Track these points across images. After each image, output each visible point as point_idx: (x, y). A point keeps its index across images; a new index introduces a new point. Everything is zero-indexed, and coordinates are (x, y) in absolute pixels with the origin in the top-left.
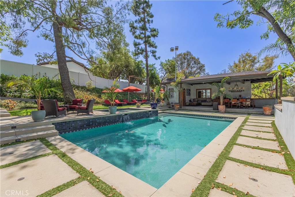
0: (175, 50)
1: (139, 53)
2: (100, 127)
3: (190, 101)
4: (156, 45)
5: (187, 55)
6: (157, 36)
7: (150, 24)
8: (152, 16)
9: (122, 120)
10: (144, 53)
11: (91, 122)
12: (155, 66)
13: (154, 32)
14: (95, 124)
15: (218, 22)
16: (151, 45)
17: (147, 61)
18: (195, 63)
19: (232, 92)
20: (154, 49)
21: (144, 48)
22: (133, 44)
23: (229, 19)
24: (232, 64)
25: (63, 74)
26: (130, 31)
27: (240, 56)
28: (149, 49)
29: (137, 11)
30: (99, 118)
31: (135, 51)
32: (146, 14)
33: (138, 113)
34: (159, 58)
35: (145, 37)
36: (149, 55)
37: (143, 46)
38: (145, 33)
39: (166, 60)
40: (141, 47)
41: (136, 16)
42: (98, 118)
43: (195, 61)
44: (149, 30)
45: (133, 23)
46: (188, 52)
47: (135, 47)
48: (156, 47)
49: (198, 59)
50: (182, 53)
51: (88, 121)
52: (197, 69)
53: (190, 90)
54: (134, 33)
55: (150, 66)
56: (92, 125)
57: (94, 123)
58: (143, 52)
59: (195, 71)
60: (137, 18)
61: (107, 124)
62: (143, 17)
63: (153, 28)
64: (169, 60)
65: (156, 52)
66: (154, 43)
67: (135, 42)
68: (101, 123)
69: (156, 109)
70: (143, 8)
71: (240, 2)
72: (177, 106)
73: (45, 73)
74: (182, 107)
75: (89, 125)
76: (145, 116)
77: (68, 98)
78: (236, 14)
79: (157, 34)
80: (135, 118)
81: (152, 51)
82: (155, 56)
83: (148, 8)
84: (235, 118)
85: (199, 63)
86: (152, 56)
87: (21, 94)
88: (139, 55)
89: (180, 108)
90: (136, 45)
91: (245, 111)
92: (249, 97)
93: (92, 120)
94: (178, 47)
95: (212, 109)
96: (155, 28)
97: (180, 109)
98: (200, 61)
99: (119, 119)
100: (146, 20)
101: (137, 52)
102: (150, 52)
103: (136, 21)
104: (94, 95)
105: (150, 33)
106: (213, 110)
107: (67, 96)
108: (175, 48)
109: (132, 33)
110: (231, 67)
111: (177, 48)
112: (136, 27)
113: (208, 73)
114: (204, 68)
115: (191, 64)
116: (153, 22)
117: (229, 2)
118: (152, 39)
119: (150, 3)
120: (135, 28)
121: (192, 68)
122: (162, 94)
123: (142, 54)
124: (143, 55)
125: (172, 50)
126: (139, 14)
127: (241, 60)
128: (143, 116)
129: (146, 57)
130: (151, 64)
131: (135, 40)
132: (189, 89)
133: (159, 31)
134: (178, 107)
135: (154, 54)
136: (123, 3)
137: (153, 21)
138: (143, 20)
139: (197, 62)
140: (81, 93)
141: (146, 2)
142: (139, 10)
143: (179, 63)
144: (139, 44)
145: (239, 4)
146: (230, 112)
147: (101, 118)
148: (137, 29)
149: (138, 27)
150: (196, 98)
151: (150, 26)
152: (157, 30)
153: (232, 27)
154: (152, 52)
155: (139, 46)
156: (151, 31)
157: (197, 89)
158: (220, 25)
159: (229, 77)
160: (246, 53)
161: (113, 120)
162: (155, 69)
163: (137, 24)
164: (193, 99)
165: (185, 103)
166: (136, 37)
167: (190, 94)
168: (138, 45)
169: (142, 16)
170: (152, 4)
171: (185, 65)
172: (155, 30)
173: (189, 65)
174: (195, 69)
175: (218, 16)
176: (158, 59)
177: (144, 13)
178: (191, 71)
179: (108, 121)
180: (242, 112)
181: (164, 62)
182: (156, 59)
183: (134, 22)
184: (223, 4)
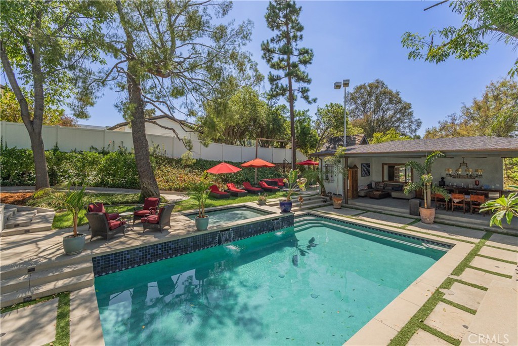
0: (342, 85)
1: (278, 94)
2: (176, 256)
3: (370, 186)
4: (309, 78)
5: (377, 87)
6: (311, 62)
7: (298, 42)
8: (301, 29)
9: (219, 240)
10: (287, 94)
11: (160, 249)
12: (308, 113)
13: (306, 55)
14: (168, 252)
15: (411, 50)
16: (300, 79)
17: (292, 106)
18: (391, 102)
19: (454, 177)
20: (305, 85)
21: (287, 85)
22: (269, 78)
23: (432, 42)
24: (470, 104)
25: (140, 150)
26: (263, 58)
27: (487, 87)
28: (296, 85)
29: (275, 22)
30: (175, 241)
31: (272, 91)
32: (290, 25)
33: (252, 224)
34: (315, 100)
35: (289, 65)
36: (296, 96)
37: (284, 82)
38: (289, 58)
39: (326, 105)
40: (282, 84)
41: (273, 30)
42: (173, 241)
43: (390, 99)
44: (296, 53)
45: (268, 43)
46: (378, 83)
47: (271, 84)
48: (309, 82)
49: (398, 93)
50: (366, 84)
51: (154, 248)
52: (394, 114)
53: (368, 165)
54: (269, 61)
55: (299, 114)
56: (162, 253)
57: (165, 250)
58: (285, 92)
59: (392, 117)
60: (276, 32)
61: (189, 249)
62: (286, 30)
63: (304, 49)
64: (331, 104)
65: (308, 90)
66: (306, 74)
67: (271, 75)
68: (178, 250)
69: (289, 212)
70: (285, 16)
71: (457, 7)
72: (338, 201)
73: (122, 142)
74: (349, 202)
75: (157, 255)
76: (265, 229)
77: (146, 188)
78: (446, 33)
79: (311, 59)
80: (245, 233)
81: (302, 88)
82: (306, 98)
83: (293, 15)
84: (450, 246)
85: (401, 102)
86: (301, 97)
87: (83, 180)
88: (278, 98)
89: (346, 203)
90: (272, 79)
91: (482, 224)
92: (498, 185)
93: (162, 246)
94: (349, 80)
95: (408, 211)
96: (307, 48)
97: (344, 205)
98: (400, 98)
99: (213, 238)
100: (292, 35)
101: (275, 93)
102: (297, 91)
103: (272, 40)
104: (197, 174)
105: (298, 57)
106: (411, 214)
107: (144, 185)
108: (342, 83)
109: (265, 60)
110: (468, 109)
111: (347, 82)
112: (273, 50)
113: (419, 119)
114: (410, 110)
115: (383, 104)
116: (304, 39)
117: (437, 4)
118: (302, 67)
119: (297, 7)
120: (272, 52)
121: (384, 112)
122: (301, 183)
123: (283, 95)
124: (285, 97)
125: (337, 86)
126: (278, 27)
127: (490, 95)
128: (262, 229)
129: (292, 99)
130: (302, 110)
131: (271, 72)
132: (366, 164)
133: (314, 53)
134: (340, 203)
135: (306, 94)
136: (233, 27)
137: (303, 36)
138: (286, 35)
139: (394, 98)
140: (173, 172)
141: (289, 5)
142: (278, 19)
143: (359, 102)
144: (279, 78)
145: (454, 11)
146: (447, 222)
147: (179, 241)
148: (275, 53)
149: (277, 50)
150: (381, 180)
151: (297, 45)
152: (310, 52)
153: (439, 60)
154: (301, 90)
155: (278, 81)
156: (300, 54)
157: (383, 164)
158: (413, 55)
159: (441, 151)
160: (501, 81)
161: (200, 242)
162: (309, 118)
163: (275, 45)
164: (376, 183)
165: (357, 192)
166: (273, 66)
167: (369, 173)
168: (276, 80)
169: (284, 28)
170: (301, 8)
171: (372, 105)
172: (307, 52)
173: (378, 105)
174: (390, 113)
175: (410, 38)
176: (313, 102)
177: (287, 24)
178: (383, 117)
179: (192, 244)
180: (472, 226)
181: (323, 107)
182: (309, 102)
183: (270, 42)
184: (425, 10)
